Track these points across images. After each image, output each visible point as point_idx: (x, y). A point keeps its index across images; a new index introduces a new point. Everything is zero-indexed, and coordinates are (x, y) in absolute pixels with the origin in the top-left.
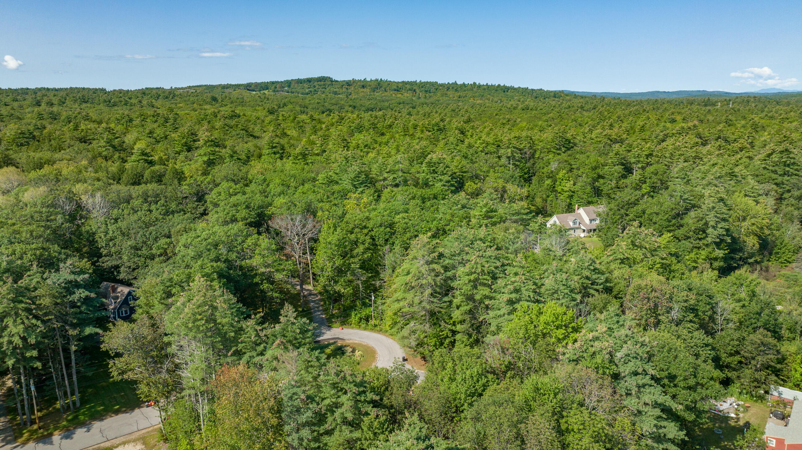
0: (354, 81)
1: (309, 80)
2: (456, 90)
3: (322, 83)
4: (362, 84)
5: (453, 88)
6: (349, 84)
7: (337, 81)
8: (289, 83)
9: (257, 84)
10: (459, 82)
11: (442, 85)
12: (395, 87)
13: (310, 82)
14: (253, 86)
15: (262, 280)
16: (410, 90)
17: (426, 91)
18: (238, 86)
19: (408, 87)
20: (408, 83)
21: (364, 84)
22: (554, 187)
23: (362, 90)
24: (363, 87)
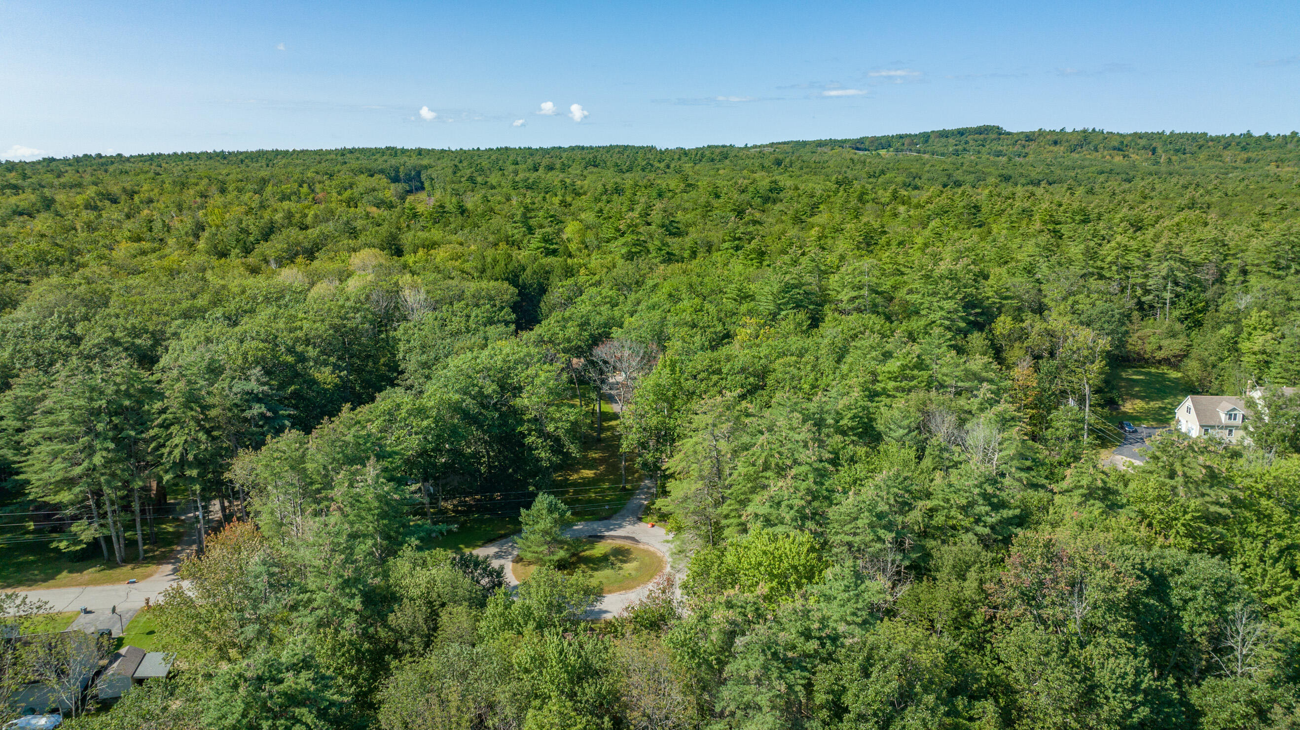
0: (1041, 133)
1: (961, 132)
2: (1244, 149)
3: (982, 136)
4: (1055, 137)
5: (1238, 144)
6: (1029, 137)
7: (1009, 134)
8: (926, 137)
9: (874, 139)
10: (1257, 133)
11: (1217, 139)
12: (1116, 144)
13: (962, 134)
14: (867, 143)
15: (530, 430)
16: (1144, 148)
17: (1177, 151)
18: (842, 143)
19: (1143, 142)
20: (1140, 136)
21: (1057, 139)
22: (1236, 343)
23: (1052, 148)
24: (1055, 143)
